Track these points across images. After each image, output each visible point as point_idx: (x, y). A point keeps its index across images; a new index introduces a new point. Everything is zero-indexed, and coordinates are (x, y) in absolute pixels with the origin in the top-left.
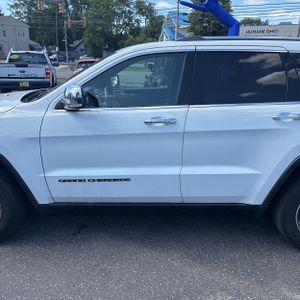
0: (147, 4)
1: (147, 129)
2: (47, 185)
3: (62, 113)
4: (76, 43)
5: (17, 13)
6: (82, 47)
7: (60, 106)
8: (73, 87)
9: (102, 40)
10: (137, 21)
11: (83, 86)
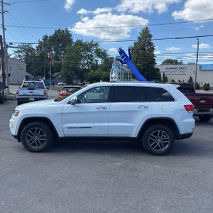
0: (103, 51)
1: (97, 110)
2: (63, 130)
3: (70, 105)
4: (56, 74)
5: (19, 56)
6: (60, 77)
7: (69, 103)
8: (74, 97)
9: (73, 72)
10: (96, 61)
11: (78, 96)
